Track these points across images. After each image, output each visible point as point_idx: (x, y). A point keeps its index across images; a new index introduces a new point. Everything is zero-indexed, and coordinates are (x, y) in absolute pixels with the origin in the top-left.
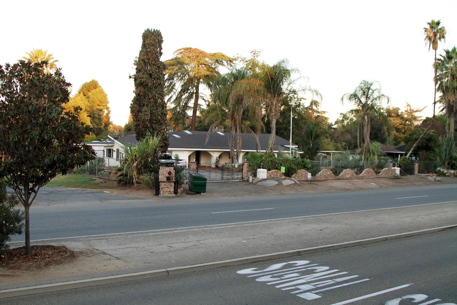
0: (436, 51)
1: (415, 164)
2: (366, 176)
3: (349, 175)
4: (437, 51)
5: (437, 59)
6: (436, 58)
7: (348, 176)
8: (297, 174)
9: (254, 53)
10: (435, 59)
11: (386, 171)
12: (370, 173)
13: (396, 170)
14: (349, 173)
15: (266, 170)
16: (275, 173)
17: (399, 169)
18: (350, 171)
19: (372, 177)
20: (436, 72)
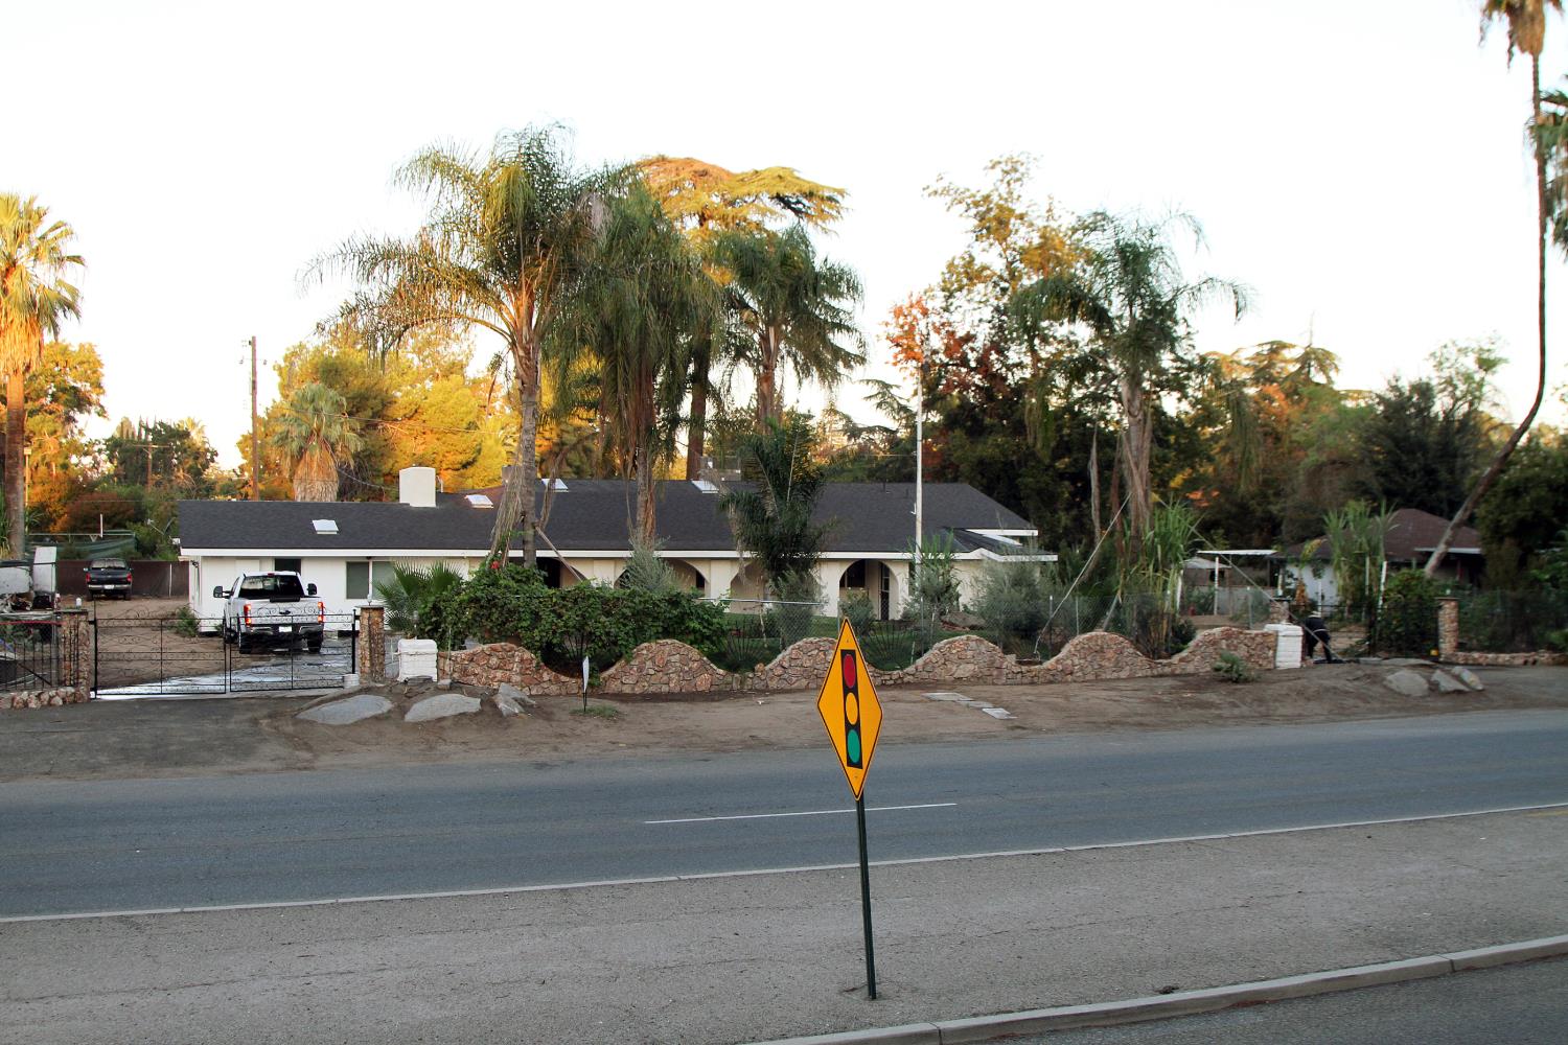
0: (1536, 60)
1: (1440, 607)
2: (1081, 670)
3: (971, 667)
4: (1542, 58)
5: (1543, 95)
6: (1537, 91)
7: (965, 670)
8: (628, 662)
9: (1012, 170)
10: (1537, 99)
11: (1214, 643)
12: (1110, 654)
13: (1281, 639)
14: (970, 653)
15: (430, 645)
16: (494, 661)
17: (1298, 630)
18: (973, 644)
19: (1123, 675)
20: (1542, 160)
